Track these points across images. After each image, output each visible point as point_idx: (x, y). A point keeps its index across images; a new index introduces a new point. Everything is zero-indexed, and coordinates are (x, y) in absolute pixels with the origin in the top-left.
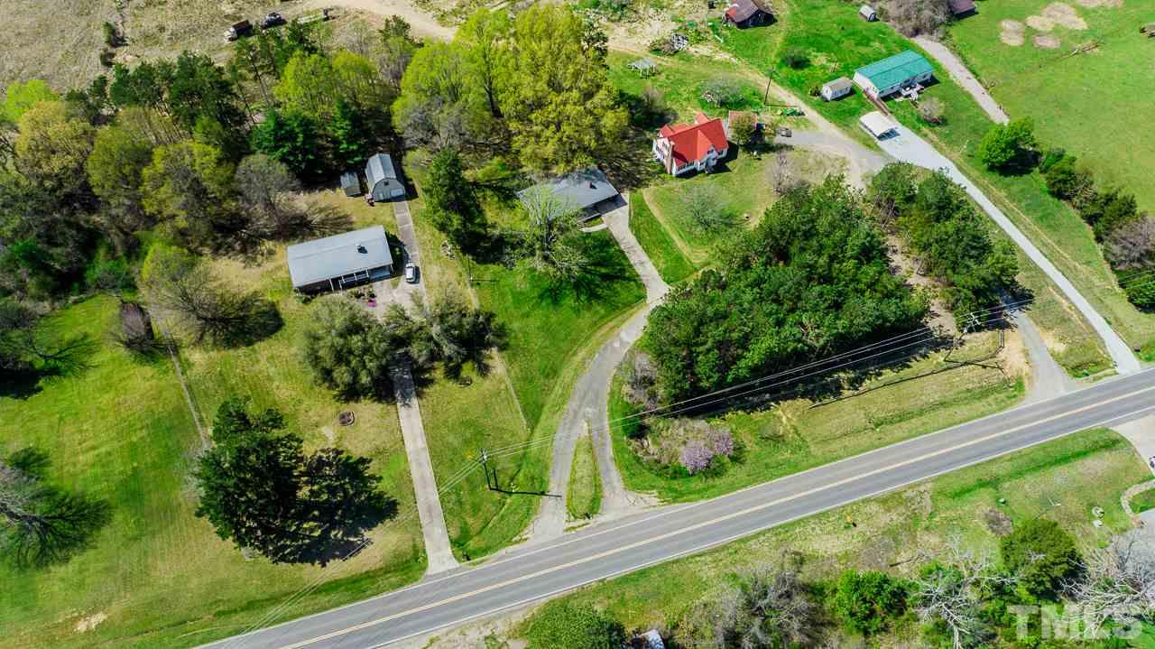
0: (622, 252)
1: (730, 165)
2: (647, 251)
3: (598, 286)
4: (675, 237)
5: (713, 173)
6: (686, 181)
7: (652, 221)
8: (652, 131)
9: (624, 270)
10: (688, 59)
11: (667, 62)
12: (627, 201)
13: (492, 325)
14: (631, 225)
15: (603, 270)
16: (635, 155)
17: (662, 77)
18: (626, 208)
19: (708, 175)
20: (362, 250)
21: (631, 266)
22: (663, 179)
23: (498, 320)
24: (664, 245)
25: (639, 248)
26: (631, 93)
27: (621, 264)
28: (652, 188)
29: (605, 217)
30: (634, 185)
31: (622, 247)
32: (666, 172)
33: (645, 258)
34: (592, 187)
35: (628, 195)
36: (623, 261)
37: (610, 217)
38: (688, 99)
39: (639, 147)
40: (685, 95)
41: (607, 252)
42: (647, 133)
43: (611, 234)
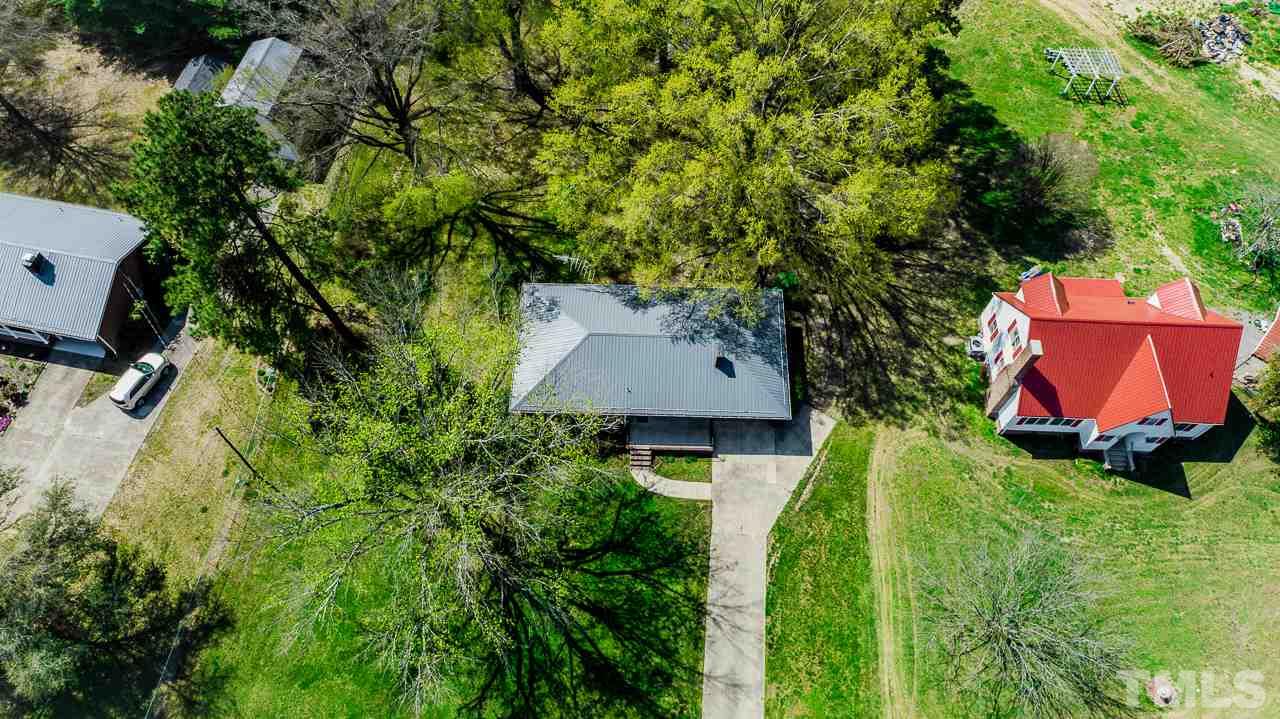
0: (700, 609)
1: (1195, 472)
2: (775, 645)
3: (558, 691)
4: (889, 644)
5: (1126, 474)
6: (1025, 461)
7: (852, 547)
8: (1008, 258)
9: (668, 680)
10: (1225, 95)
11: (1159, 79)
12: (817, 442)
13: (205, 654)
14: (781, 530)
15: (609, 647)
16: (922, 308)
17: (1122, 118)
18: (799, 465)
19: (1111, 473)
20: (41, 268)
21: (694, 674)
22: (962, 425)
23: (227, 650)
24: (838, 657)
25: (755, 622)
26: (1013, 126)
27: (668, 653)
28: (916, 434)
29: (724, 465)
30: (865, 402)
31: (712, 593)
32: (981, 402)
33: (754, 671)
34: (724, 365)
35: (831, 424)
36: (683, 647)
37: (736, 472)
38: (1167, 206)
39: (944, 291)
40: (1165, 191)
41: (655, 585)
42: (994, 256)
43: (706, 531)
